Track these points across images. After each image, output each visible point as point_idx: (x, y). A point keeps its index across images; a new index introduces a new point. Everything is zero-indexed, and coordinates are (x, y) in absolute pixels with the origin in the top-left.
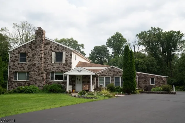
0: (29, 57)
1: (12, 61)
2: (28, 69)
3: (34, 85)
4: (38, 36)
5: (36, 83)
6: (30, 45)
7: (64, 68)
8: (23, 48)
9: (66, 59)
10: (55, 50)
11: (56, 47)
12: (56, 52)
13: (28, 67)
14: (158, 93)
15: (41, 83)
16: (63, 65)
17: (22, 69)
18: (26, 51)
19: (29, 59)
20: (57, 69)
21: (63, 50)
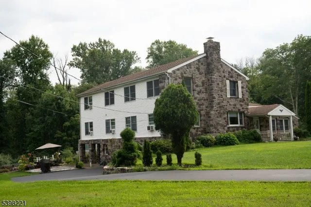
0: (197, 86)
2: (199, 107)
3: (215, 132)
4: (215, 52)
5: (218, 130)
6: (197, 64)
7: (241, 105)
8: (188, 68)
9: (242, 92)
10: (228, 77)
11: (229, 72)
12: (230, 81)
13: (198, 103)
15: (224, 128)
16: (240, 102)
18: (192, 75)
19: (198, 89)
20: (234, 108)
21: (237, 78)
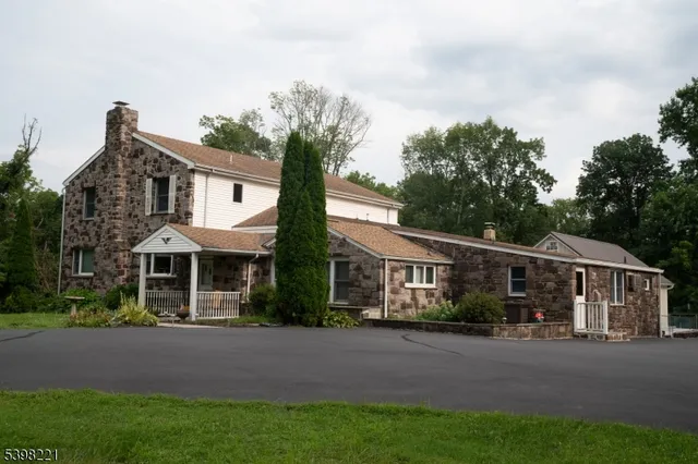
0: (99, 201)
1: (69, 215)
8: (90, 172)
9: (177, 199)
10: (152, 171)
11: (156, 161)
12: (155, 180)
14: (427, 330)
16: (171, 221)
17: (87, 238)
18: (95, 182)
19: (99, 206)
21: (171, 169)
